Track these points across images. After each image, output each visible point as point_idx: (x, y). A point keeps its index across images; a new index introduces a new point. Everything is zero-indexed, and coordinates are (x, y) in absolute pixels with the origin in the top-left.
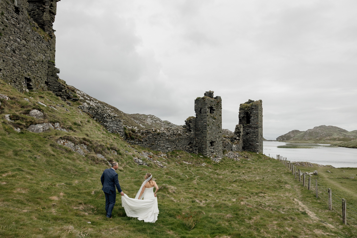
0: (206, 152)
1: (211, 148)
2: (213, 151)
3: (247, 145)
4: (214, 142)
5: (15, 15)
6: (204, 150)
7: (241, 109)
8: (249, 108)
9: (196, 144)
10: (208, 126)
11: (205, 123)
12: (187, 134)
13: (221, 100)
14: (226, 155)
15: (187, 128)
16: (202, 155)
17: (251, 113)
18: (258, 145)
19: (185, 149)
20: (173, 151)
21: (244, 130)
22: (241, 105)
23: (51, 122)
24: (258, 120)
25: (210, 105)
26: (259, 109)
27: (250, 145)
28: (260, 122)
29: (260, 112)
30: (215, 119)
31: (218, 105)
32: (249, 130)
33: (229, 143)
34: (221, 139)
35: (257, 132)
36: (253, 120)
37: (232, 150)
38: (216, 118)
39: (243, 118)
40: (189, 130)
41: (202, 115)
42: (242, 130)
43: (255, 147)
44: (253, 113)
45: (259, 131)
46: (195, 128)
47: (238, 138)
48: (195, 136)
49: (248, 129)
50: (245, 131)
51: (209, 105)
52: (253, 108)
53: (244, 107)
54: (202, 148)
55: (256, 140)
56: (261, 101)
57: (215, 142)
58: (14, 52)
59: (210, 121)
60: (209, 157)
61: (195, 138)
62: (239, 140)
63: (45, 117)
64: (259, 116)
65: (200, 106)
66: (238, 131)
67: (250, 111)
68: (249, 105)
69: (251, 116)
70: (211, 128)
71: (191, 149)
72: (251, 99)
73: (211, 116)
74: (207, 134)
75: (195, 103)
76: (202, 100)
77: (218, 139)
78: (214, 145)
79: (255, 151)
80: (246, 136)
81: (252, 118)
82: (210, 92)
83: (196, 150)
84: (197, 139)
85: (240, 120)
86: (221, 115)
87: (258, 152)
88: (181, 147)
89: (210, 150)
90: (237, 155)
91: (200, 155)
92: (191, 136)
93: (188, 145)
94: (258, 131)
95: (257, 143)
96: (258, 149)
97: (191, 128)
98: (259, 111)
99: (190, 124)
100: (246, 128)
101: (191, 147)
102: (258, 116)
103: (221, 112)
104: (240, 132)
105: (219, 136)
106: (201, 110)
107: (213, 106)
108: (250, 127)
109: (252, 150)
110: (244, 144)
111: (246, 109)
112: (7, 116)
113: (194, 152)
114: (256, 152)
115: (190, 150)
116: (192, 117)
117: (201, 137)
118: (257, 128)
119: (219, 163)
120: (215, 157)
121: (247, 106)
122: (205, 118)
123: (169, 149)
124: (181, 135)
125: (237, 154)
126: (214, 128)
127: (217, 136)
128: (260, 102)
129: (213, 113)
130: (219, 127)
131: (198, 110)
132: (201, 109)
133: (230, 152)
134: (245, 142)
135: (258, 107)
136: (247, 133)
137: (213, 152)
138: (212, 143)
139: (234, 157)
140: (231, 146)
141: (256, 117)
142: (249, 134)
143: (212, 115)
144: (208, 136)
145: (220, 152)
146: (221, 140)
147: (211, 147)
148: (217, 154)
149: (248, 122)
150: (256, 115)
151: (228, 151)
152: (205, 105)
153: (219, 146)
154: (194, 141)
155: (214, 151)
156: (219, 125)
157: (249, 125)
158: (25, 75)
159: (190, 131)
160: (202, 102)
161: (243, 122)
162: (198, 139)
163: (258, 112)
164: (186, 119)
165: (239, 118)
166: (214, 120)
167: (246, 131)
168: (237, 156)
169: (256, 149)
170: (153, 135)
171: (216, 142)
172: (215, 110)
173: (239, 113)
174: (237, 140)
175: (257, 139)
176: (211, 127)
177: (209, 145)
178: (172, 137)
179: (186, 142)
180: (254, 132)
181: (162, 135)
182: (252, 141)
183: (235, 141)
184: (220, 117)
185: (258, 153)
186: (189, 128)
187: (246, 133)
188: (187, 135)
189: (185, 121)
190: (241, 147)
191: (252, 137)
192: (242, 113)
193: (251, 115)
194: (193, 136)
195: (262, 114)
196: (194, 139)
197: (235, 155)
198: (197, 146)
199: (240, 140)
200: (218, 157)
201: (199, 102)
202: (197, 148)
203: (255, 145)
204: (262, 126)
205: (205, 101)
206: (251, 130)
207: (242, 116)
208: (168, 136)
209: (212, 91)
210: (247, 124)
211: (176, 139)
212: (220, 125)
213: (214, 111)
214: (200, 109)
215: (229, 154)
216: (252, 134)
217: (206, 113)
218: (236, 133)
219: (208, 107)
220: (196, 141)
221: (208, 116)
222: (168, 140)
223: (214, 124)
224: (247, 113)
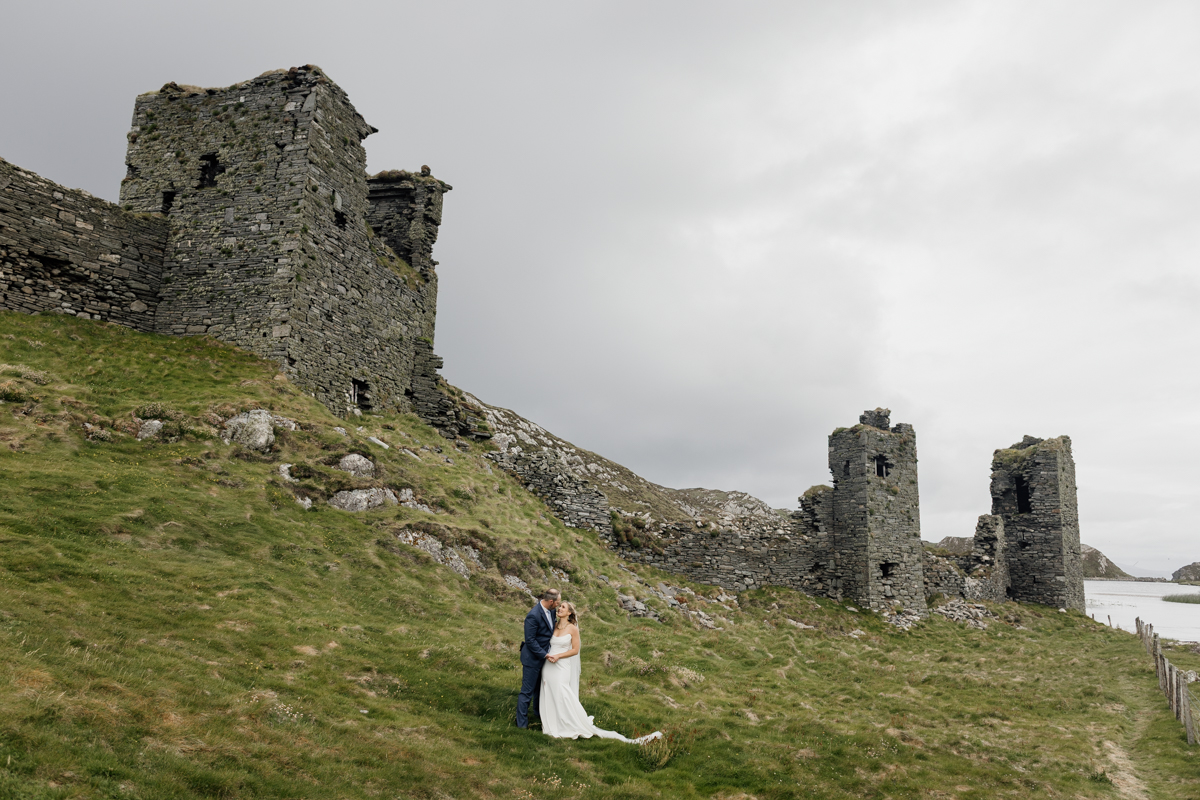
0: (868, 594)
1: (884, 585)
2: (890, 594)
3: (1024, 581)
4: (892, 565)
5: (335, 230)
6: (860, 590)
7: (996, 466)
8: (1025, 464)
9: (835, 570)
10: (871, 515)
11: (862, 507)
12: (806, 538)
13: (914, 437)
14: (941, 609)
15: (805, 520)
16: (856, 605)
17: (1031, 477)
18: (1062, 584)
19: (799, 583)
20: (761, 587)
21: (1007, 534)
22: (996, 452)
23: (391, 486)
24: (1059, 501)
25: (877, 451)
26: (1060, 465)
27: (1035, 582)
28: (1065, 509)
29: (1065, 474)
30: (895, 493)
31: (905, 449)
32: (1026, 535)
33: (950, 572)
34: (917, 556)
35: (1056, 541)
36: (1041, 500)
37: (962, 595)
38: (898, 489)
39: (1006, 493)
40: (812, 525)
41: (852, 482)
42: (1000, 532)
43: (1051, 590)
44: (1038, 478)
45: (1064, 538)
46: (830, 520)
47: (986, 558)
48: (830, 545)
49: (1024, 531)
50: (1014, 538)
51: (874, 451)
52: (1039, 464)
53: (1006, 458)
54: (855, 581)
55: (1053, 566)
56: (1066, 440)
57: (898, 565)
58: (329, 317)
59: (879, 498)
60: (876, 611)
61: (833, 553)
62: (991, 563)
63: (377, 472)
64: (1062, 489)
65: (846, 455)
66: (987, 535)
67: (1027, 473)
68: (1022, 453)
69: (1033, 489)
70: (883, 521)
71: (820, 586)
72: (1030, 435)
73: (881, 485)
74: (869, 538)
75: (830, 446)
76: (851, 436)
77: (906, 555)
78: (892, 574)
79: (1052, 604)
80: (1020, 553)
81: (1037, 494)
82: (879, 413)
83: (836, 588)
84: (838, 556)
85: (995, 500)
86: (914, 483)
87: (1064, 606)
88: (785, 576)
89: (881, 589)
90: (977, 610)
91: (850, 605)
92: (819, 546)
93: (812, 571)
94: (1060, 538)
95: (1058, 578)
96: (1063, 598)
97: (819, 522)
98: (1060, 471)
99: (813, 507)
100: (1018, 528)
101: (820, 580)
102: (1057, 489)
103: (914, 472)
104: (995, 539)
105: (912, 548)
106: (847, 466)
107: (885, 454)
108: (1032, 523)
109: (1044, 599)
110: (1013, 580)
111: (1015, 465)
112: (284, 467)
113: (829, 593)
114: (1057, 607)
115: (815, 589)
116: (822, 486)
117: (852, 549)
118: (1056, 526)
119: (910, 633)
120: (899, 613)
121: (1016, 457)
122: (861, 489)
123: (748, 581)
124: (787, 541)
125: (978, 608)
126: (891, 521)
127: (905, 547)
128: (1064, 441)
129: (887, 474)
130: (909, 518)
131: (839, 467)
132: (848, 462)
133: (955, 601)
134: (1016, 573)
135: (1055, 458)
136: (1023, 545)
137: (893, 597)
138: (886, 568)
139: (968, 617)
140: (959, 582)
141: (1050, 491)
142: (1030, 545)
143: (884, 482)
144: (872, 546)
145: (916, 597)
146: (919, 560)
147: (883, 581)
148: (907, 603)
149: (1025, 506)
150: (1051, 486)
151: (947, 597)
152: (861, 451)
153: (912, 577)
154: (828, 561)
155: (895, 593)
156: (908, 512)
157: (1026, 516)
158: (355, 373)
159: (817, 529)
160: (850, 441)
161: (1007, 508)
162: (842, 554)
163: (1056, 476)
164: (801, 494)
165: (993, 493)
166: (891, 498)
167: (1017, 537)
168: (980, 615)
169: (1056, 597)
170: (696, 537)
171: (902, 565)
172: (892, 466)
173: (993, 479)
174: (982, 563)
175: (1057, 565)
176: (880, 518)
177: (877, 575)
178: (756, 544)
179: (805, 563)
180: (1046, 541)
181: (725, 540)
182: (1042, 569)
183: (977, 567)
184: (912, 487)
185: (1063, 610)
186: (814, 521)
187: (1019, 542)
188: (806, 542)
189: (800, 500)
190: (1001, 589)
191: (1040, 557)
192: (1002, 480)
193: (1033, 484)
194: (824, 545)
195: (1073, 482)
196: (827, 553)
197: (973, 611)
198: (839, 577)
199: (997, 565)
200: (910, 614)
201: (841, 442)
202: (840, 583)
203: (1053, 583)
204: (1077, 520)
205: (859, 437)
206: (1032, 532)
207: (1002, 487)
208: (743, 542)
209: (884, 408)
210: (1020, 512)
211: (770, 553)
212: (912, 513)
213: (890, 470)
214: (844, 463)
215: (952, 606)
216: (1038, 547)
217: (863, 474)
218: (980, 541)
219: (869, 458)
220: (835, 560)
221: (869, 483)
222: (744, 555)
223: (891, 507)
224: (1019, 480)
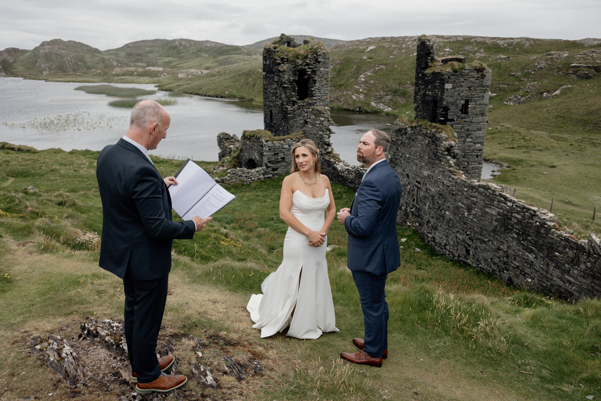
11: (479, 145)
17: (314, 72)
36: (319, 89)
44: (318, 73)
49: (308, 112)
50: (302, 118)
53: (290, 54)
65: (465, 93)
67: (310, 68)
69: (315, 82)
81: (317, 85)
100: (305, 110)
102: (327, 80)
111: (300, 62)
122: (479, 130)
131: (457, 106)
132: (467, 102)
136: (307, 122)
141: (324, 82)
149: (307, 93)
150: (325, 79)
157: (310, 101)
160: (473, 80)
163: (328, 72)
192: (288, 72)
193: (316, 78)
201: (462, 80)
205: (483, 77)
207: (288, 78)
210: (305, 98)
214: (463, 102)
224: (302, 72)
